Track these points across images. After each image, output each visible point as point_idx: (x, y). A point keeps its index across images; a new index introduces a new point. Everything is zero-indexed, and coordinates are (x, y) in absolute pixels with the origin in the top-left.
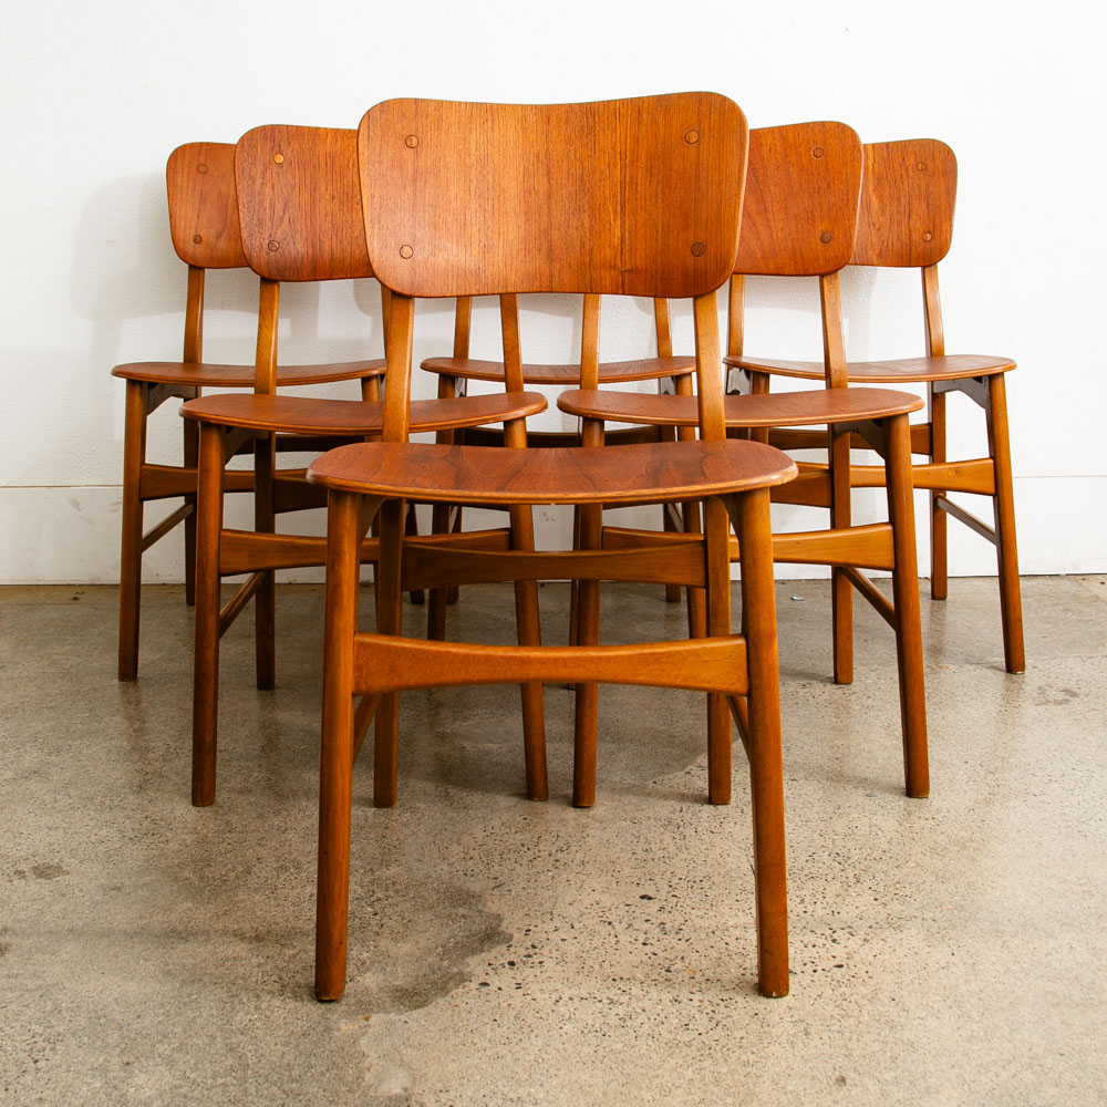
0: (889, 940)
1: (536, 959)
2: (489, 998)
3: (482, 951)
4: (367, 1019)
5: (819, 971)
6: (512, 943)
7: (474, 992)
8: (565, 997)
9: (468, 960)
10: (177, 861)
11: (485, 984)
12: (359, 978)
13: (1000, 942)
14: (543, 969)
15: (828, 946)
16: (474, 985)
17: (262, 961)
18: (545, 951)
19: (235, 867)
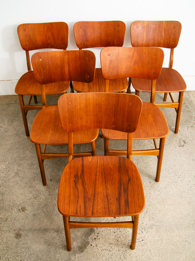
0: (150, 232)
1: (98, 237)
2: (92, 249)
3: (91, 235)
4: (75, 256)
5: (140, 242)
6: (95, 232)
7: (90, 248)
8: (103, 250)
9: (89, 237)
10: (43, 205)
11: (91, 245)
12: (73, 243)
13: (166, 233)
14: (100, 240)
15: (141, 234)
16: (90, 245)
17: (59, 238)
18: (100, 235)
19: (52, 207)
